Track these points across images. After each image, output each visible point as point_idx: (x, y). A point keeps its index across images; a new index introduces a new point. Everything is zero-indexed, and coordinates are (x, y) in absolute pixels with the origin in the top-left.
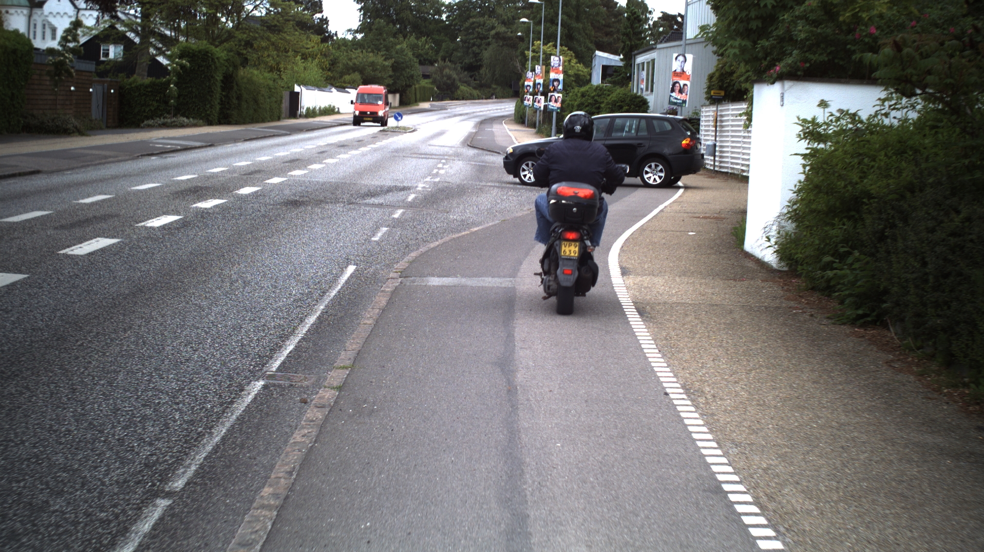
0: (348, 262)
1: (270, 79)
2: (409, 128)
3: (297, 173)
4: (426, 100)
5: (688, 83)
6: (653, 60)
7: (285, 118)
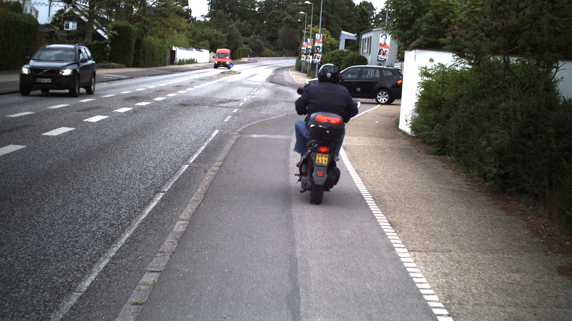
0: (215, 129)
1: (160, 43)
2: (237, 72)
3: (182, 92)
4: (245, 56)
5: (388, 50)
6: (371, 37)
7: (167, 65)
